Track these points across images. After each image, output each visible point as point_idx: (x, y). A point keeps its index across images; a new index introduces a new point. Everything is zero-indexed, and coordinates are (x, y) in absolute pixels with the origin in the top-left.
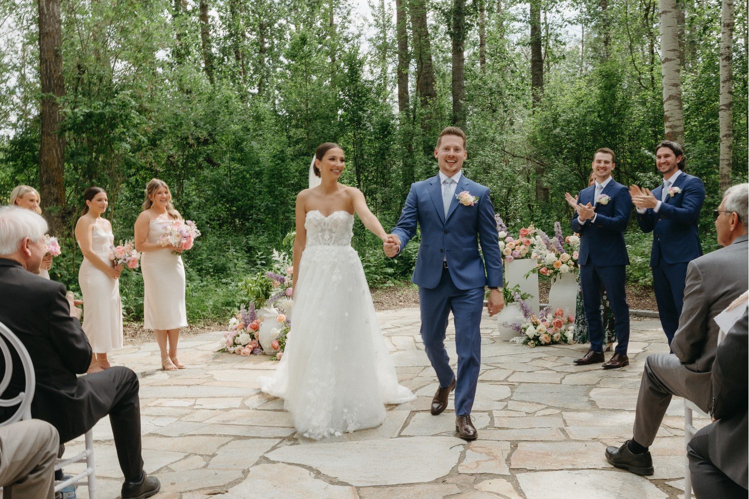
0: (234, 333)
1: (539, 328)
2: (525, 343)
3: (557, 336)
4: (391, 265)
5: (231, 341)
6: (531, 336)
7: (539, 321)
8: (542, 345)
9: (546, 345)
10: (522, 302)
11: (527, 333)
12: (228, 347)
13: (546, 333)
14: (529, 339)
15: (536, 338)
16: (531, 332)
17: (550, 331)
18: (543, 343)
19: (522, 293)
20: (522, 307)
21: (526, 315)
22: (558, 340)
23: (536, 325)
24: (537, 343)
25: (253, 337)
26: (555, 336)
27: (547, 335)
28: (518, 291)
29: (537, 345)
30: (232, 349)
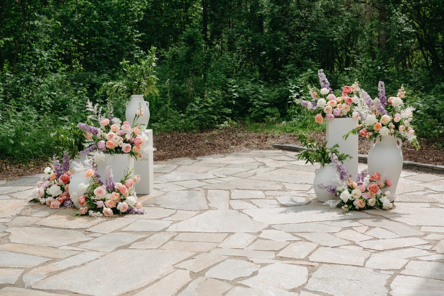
0: (47, 183)
1: (354, 192)
2: (339, 206)
3: (372, 202)
4: (229, 106)
5: (42, 192)
6: (346, 201)
7: (355, 184)
8: (356, 210)
9: (360, 210)
10: (339, 163)
11: (342, 197)
12: (40, 198)
13: (361, 197)
14: (343, 203)
15: (350, 202)
16: (345, 196)
17: (365, 196)
18: (357, 207)
19: (340, 154)
20: (339, 168)
21: (342, 178)
22: (372, 205)
23: (351, 189)
24: (350, 207)
25: (63, 189)
26: (370, 201)
27: (361, 201)
28: (335, 152)
29: (350, 210)
30: (43, 200)
